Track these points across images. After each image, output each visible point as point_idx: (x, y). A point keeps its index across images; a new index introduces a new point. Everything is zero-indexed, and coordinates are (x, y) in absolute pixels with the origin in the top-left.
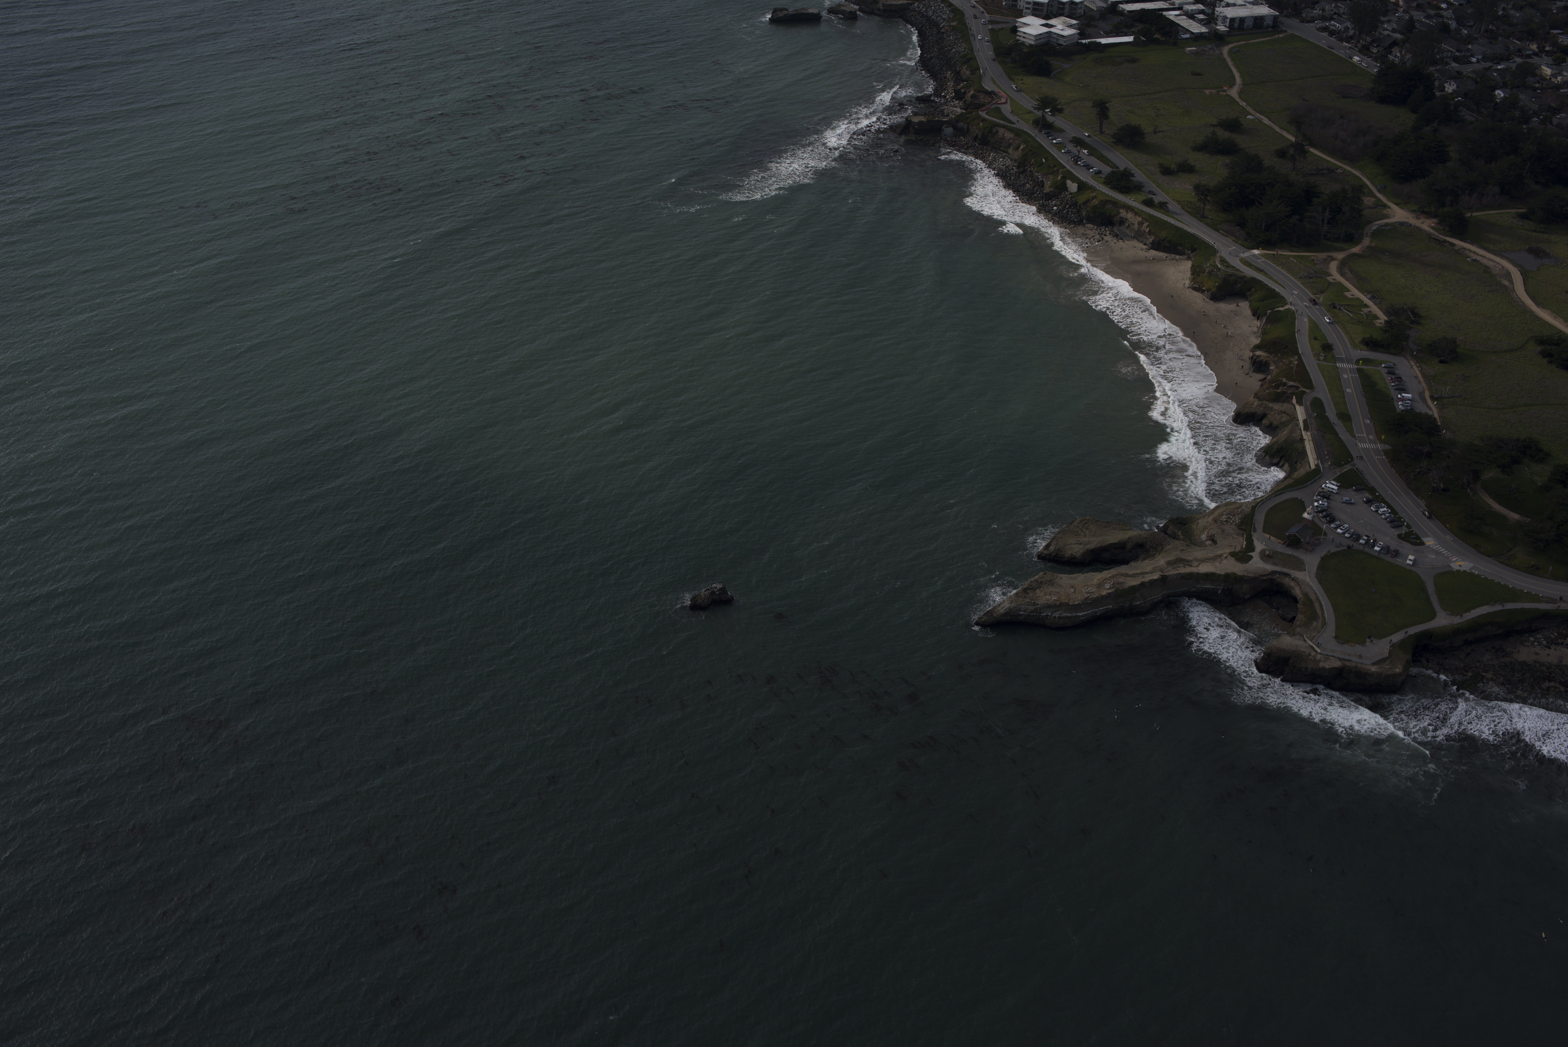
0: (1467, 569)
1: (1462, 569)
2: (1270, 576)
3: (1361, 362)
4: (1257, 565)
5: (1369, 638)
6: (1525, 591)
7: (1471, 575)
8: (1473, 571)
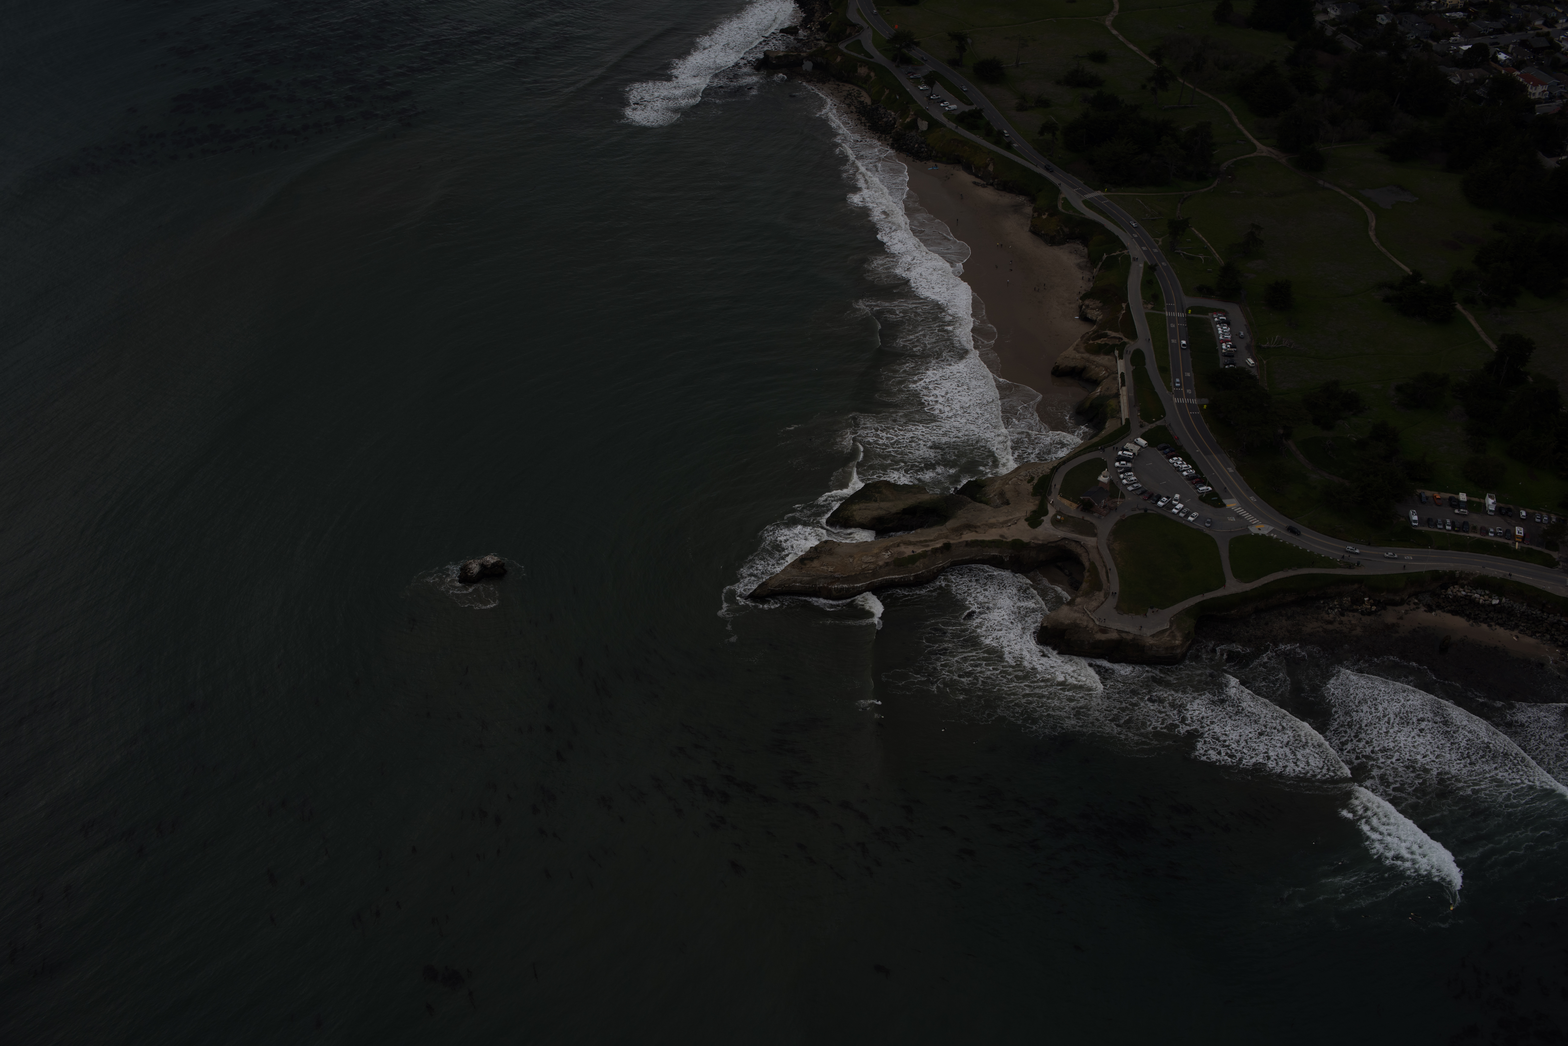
0: (1266, 532)
1: (1260, 533)
2: (1059, 543)
3: (1190, 311)
4: (1047, 531)
5: (1152, 608)
6: (1323, 556)
7: (1270, 538)
8: (1272, 535)
